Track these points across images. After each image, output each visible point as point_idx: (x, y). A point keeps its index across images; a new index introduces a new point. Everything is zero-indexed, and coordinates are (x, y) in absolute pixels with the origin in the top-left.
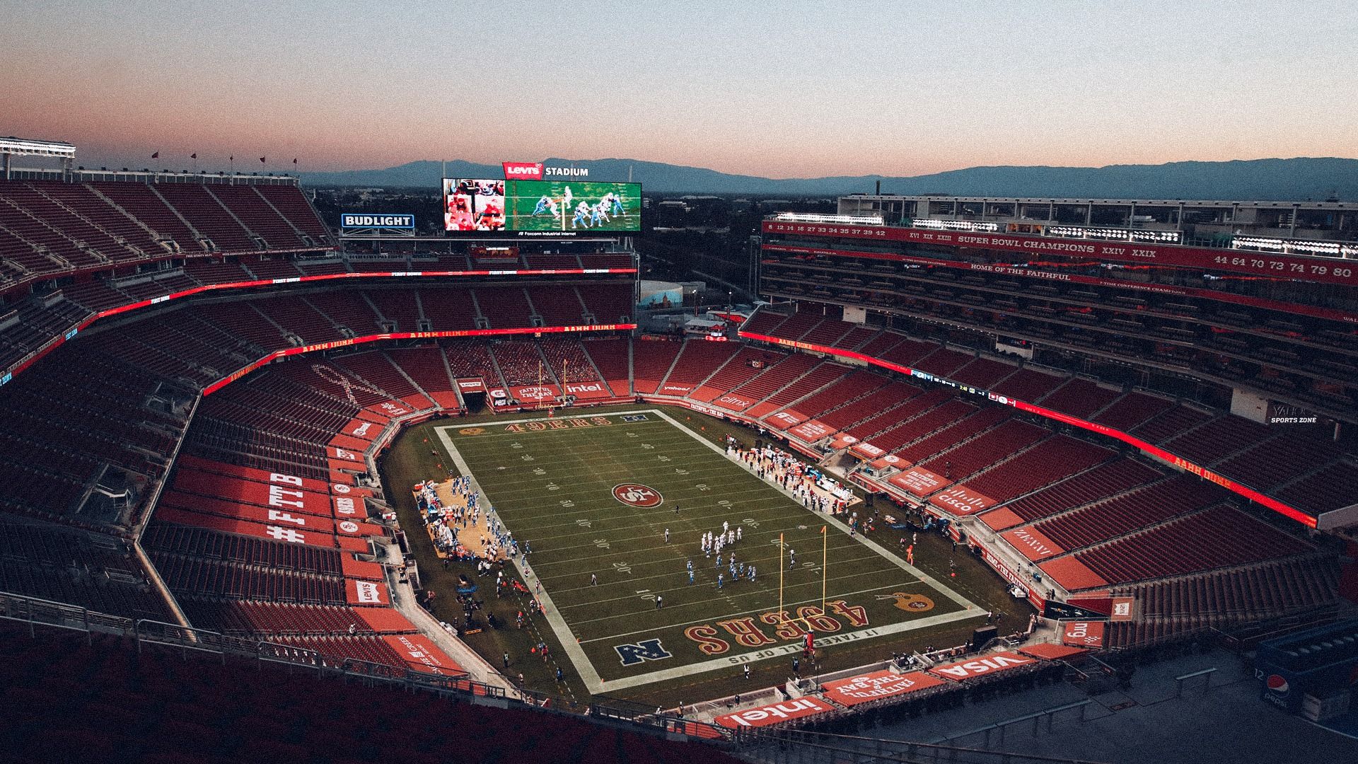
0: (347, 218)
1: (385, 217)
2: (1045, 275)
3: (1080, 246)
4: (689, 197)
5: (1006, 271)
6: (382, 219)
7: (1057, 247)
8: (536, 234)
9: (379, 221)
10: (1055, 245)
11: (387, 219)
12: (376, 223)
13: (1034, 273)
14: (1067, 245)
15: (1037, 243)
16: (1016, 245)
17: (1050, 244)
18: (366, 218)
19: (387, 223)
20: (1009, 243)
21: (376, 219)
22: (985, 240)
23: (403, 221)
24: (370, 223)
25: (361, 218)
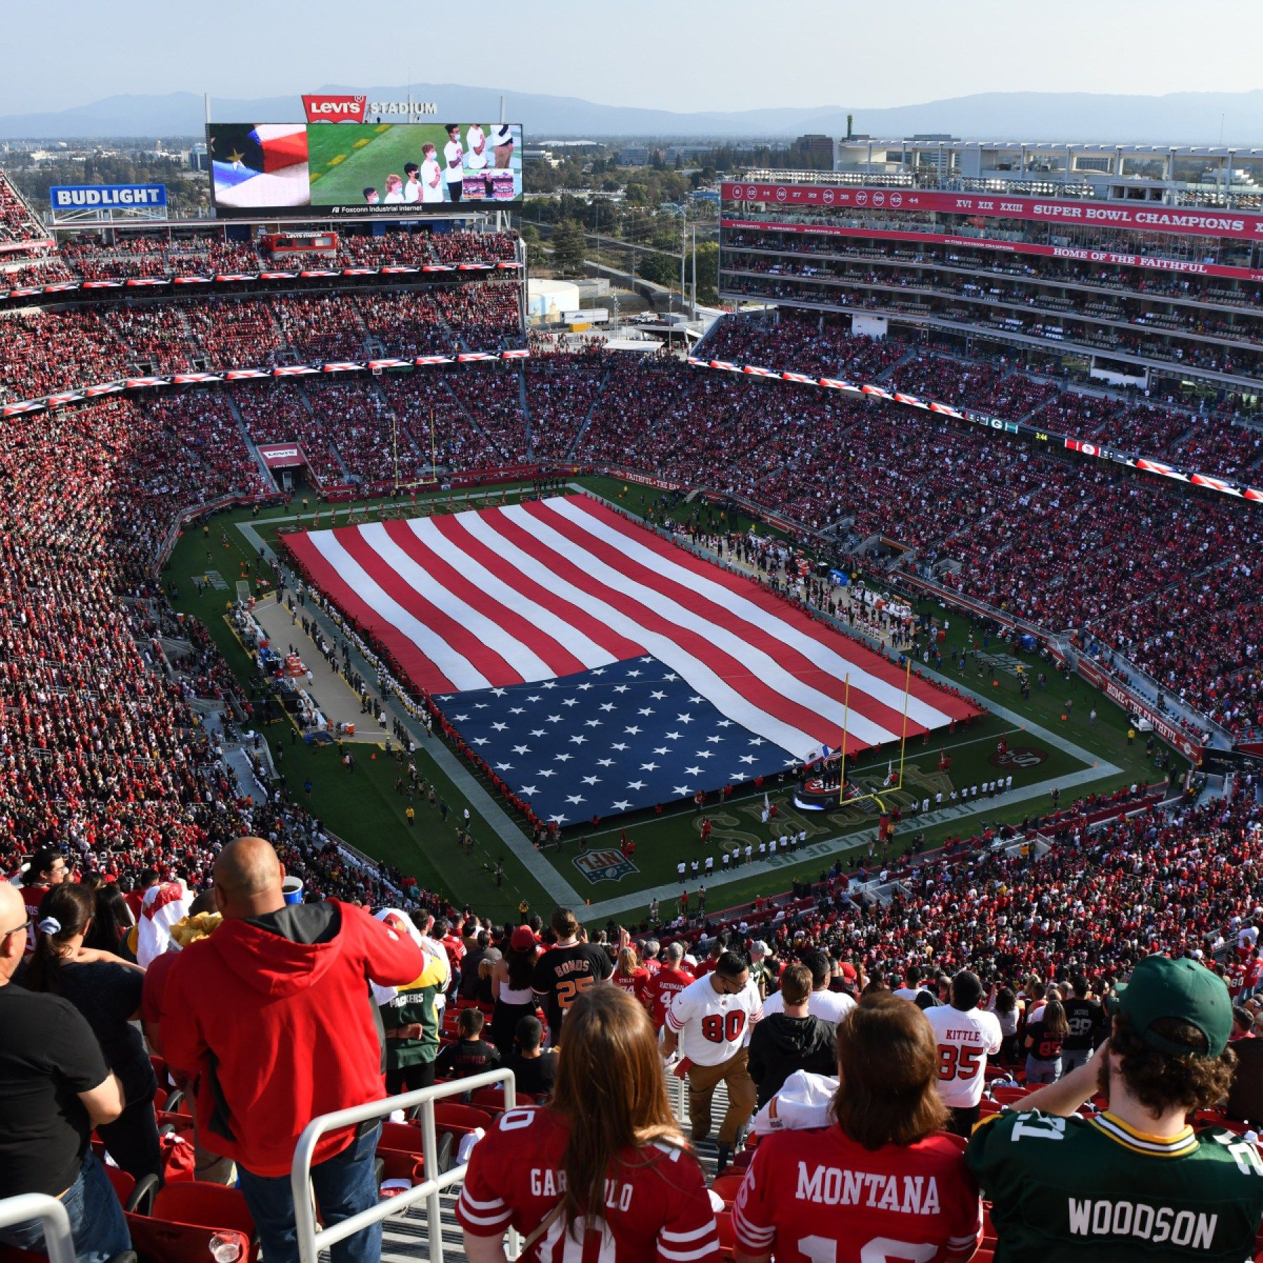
0: (60, 194)
1: (120, 190)
2: (1168, 265)
3: (1222, 221)
4: (553, 143)
5: (1108, 258)
6: (115, 193)
7: (1187, 221)
8: (359, 210)
9: (110, 196)
10: (1184, 218)
11: (123, 193)
12: (106, 200)
13: (1152, 261)
14: (1203, 220)
15: (1156, 216)
16: (1124, 219)
17: (1176, 218)
18: (89, 193)
19: (124, 200)
20: (1114, 215)
21: (105, 193)
22: (1076, 212)
23: (149, 196)
24: (97, 200)
25: (82, 193)
